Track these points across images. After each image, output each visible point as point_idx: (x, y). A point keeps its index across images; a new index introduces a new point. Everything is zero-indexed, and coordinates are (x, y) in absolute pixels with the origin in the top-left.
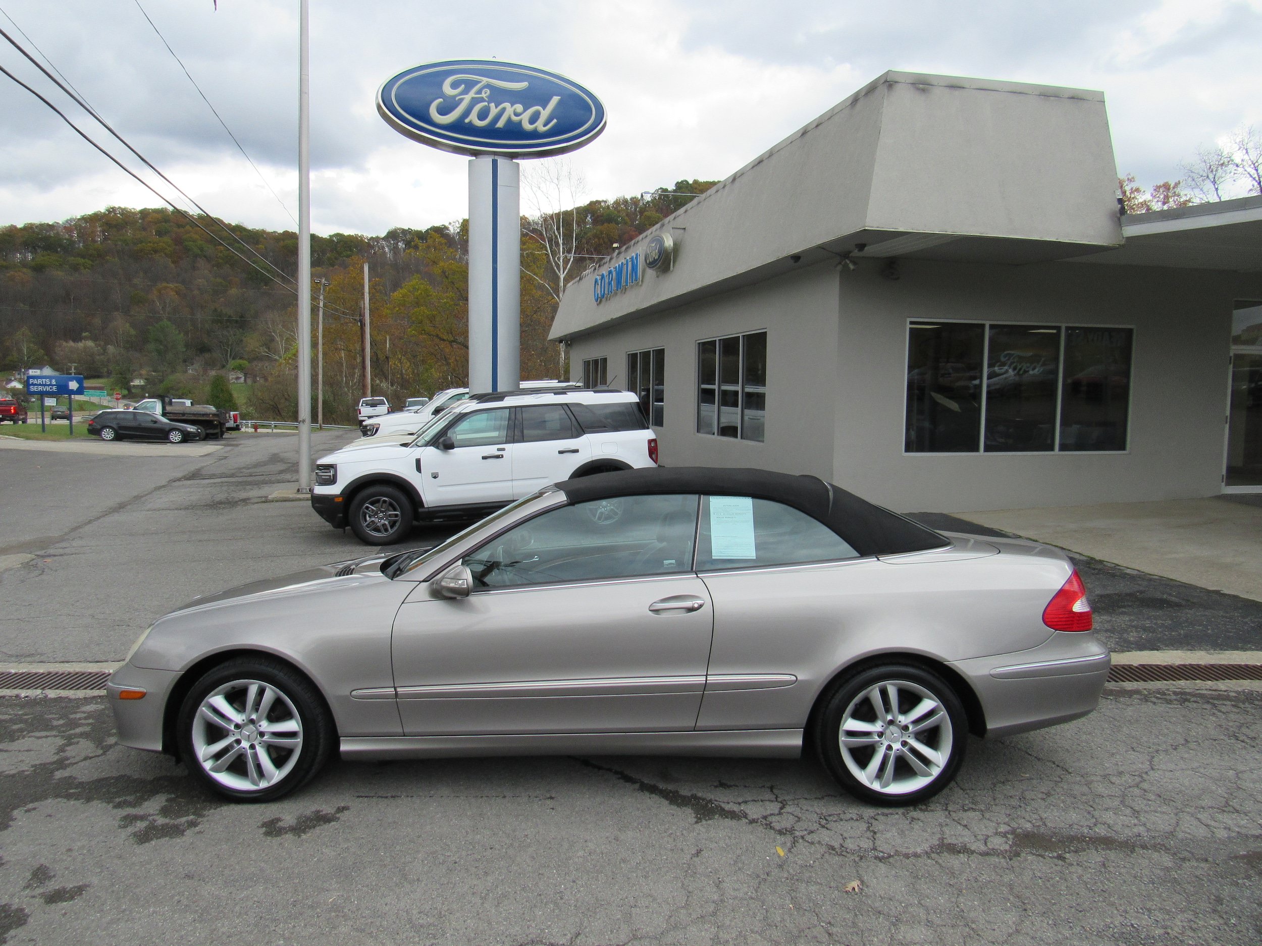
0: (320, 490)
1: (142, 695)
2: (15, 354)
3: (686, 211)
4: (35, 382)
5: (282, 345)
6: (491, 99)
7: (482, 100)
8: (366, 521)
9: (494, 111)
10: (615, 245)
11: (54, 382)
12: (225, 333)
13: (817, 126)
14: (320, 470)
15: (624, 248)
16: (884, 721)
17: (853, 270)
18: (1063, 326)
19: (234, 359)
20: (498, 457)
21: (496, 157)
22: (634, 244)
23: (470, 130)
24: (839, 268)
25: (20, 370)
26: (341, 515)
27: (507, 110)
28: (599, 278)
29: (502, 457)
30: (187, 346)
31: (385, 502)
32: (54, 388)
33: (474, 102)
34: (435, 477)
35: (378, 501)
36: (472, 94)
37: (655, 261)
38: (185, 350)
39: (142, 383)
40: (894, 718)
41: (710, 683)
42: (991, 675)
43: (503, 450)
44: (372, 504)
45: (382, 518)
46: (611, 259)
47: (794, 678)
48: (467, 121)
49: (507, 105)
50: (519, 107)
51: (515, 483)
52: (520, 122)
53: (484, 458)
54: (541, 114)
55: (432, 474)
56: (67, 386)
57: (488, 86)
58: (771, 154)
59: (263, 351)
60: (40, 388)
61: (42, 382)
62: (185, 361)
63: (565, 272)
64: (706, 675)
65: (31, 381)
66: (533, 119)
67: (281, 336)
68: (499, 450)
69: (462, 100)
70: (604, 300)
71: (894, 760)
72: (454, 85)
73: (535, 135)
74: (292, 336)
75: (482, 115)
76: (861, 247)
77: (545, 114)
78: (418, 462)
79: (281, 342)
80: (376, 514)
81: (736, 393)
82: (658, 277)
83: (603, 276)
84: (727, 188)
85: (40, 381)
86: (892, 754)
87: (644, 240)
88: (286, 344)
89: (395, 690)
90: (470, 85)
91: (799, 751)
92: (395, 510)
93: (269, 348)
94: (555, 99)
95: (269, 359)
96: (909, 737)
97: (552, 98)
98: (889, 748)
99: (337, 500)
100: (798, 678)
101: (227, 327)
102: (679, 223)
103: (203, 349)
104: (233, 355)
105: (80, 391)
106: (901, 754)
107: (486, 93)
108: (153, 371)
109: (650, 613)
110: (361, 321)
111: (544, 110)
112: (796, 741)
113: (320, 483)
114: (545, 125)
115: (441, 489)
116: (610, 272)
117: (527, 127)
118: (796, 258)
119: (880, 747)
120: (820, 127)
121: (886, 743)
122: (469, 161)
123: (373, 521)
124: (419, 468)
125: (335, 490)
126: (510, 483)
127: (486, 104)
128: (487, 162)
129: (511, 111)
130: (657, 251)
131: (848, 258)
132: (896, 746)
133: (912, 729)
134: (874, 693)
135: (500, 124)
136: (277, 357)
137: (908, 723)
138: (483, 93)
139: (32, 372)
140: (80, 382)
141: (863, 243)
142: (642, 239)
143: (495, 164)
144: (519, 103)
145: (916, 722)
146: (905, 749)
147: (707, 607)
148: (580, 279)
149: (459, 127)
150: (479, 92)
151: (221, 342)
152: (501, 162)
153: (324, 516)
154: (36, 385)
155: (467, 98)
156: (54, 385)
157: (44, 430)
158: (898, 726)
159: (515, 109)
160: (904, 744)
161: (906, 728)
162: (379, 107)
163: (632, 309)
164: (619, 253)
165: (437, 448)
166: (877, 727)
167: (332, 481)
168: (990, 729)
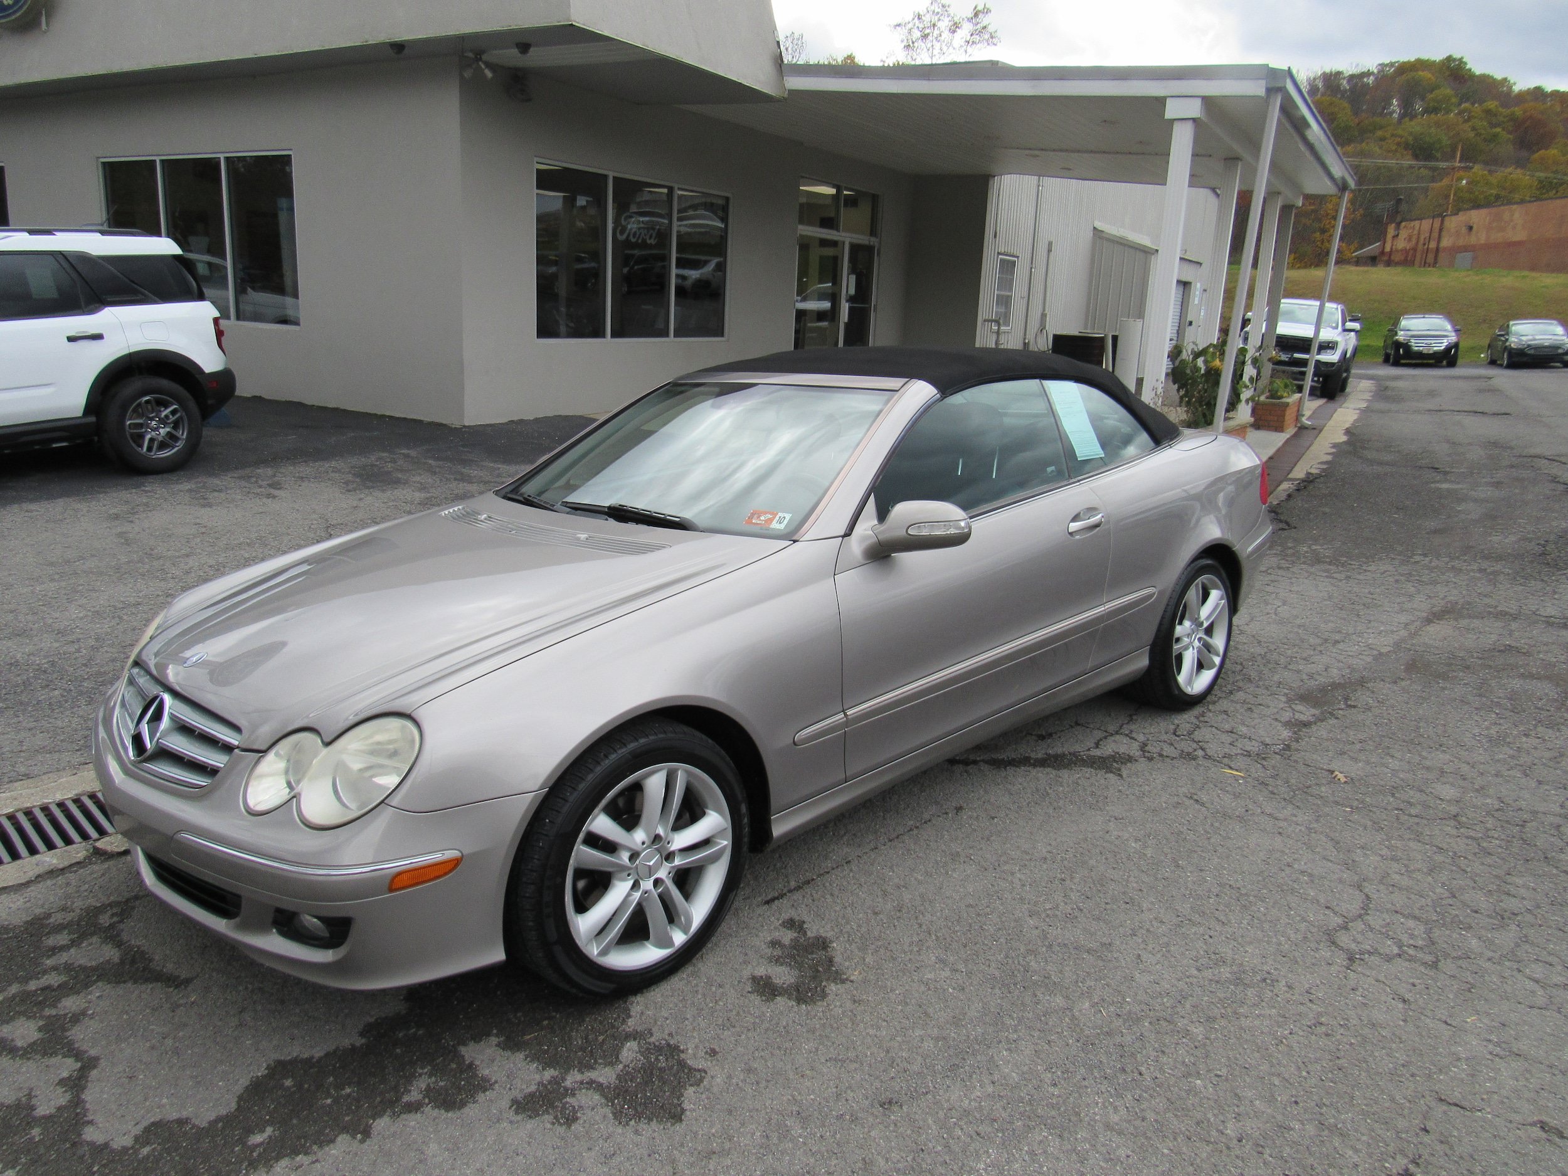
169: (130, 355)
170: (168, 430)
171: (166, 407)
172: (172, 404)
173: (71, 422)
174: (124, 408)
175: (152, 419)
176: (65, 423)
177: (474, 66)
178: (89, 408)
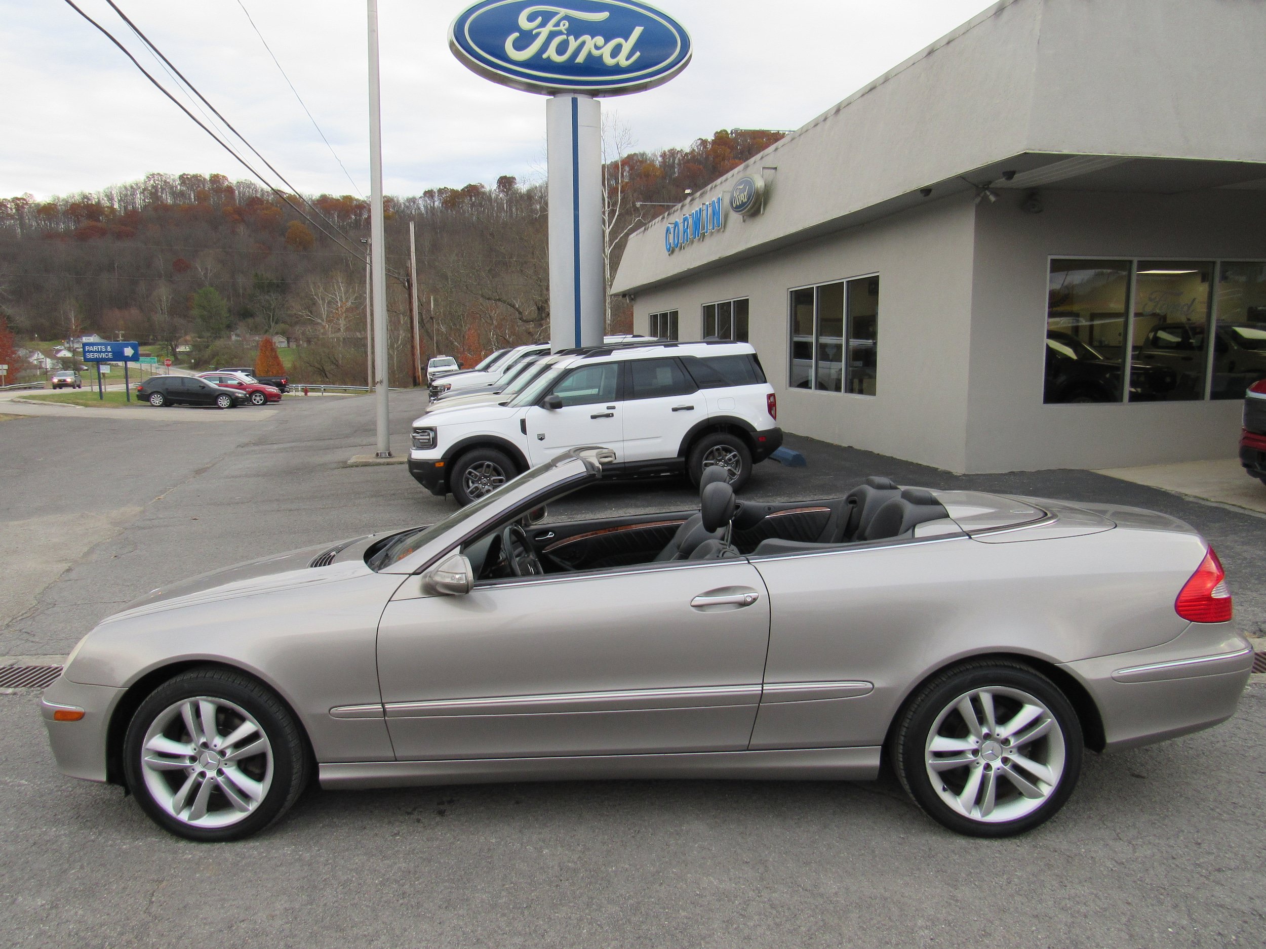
0: (419, 455)
1: (80, 716)
3: (776, 149)
4: (91, 348)
5: (324, 309)
6: (569, 32)
7: (560, 33)
8: (469, 487)
9: (573, 44)
10: (687, 191)
11: (109, 349)
12: (267, 297)
13: (948, 43)
14: (418, 433)
15: (698, 194)
16: (978, 735)
17: (994, 202)
18: (1219, 261)
19: (276, 323)
20: (608, 416)
21: (576, 96)
22: (711, 188)
23: (549, 66)
24: (978, 200)
25: (69, 339)
26: (443, 481)
27: (587, 43)
28: (671, 226)
29: (613, 414)
30: (230, 311)
31: (488, 466)
32: (110, 355)
33: (552, 35)
34: (541, 439)
35: (481, 466)
36: (550, 27)
37: (743, 204)
38: (228, 315)
39: (188, 349)
40: (990, 731)
41: (766, 693)
42: (1113, 678)
43: (613, 408)
44: (475, 468)
45: (485, 484)
46: (682, 206)
47: (869, 686)
48: (545, 56)
49: (586, 38)
50: (600, 40)
51: (626, 443)
52: (601, 57)
53: (593, 417)
54: (623, 47)
55: (538, 435)
56: (123, 352)
57: (566, 18)
58: (886, 79)
59: (305, 313)
60: (96, 355)
61: (98, 348)
62: (228, 327)
63: (611, 227)
64: (762, 684)
65: (87, 348)
66: (615, 52)
67: (323, 299)
68: (608, 408)
69: (538, 34)
70: (677, 249)
71: (995, 782)
72: (531, 18)
73: (617, 70)
74: (333, 299)
75: (561, 50)
76: (1010, 175)
77: (627, 46)
78: (523, 422)
79: (323, 305)
80: (480, 479)
81: (839, 347)
82: (744, 221)
83: (676, 225)
84: (828, 122)
85: (95, 348)
86: (992, 774)
87: (724, 184)
88: (328, 307)
89: (383, 707)
90: (547, 17)
91: (877, 773)
92: (499, 475)
93: (311, 312)
94: (638, 31)
95: (312, 322)
96: (1011, 752)
97: (635, 28)
98: (988, 767)
99: (437, 465)
100: (876, 686)
101: (268, 292)
102: (769, 161)
103: (245, 314)
104: (275, 321)
105: (135, 358)
106: (1003, 773)
107: (564, 25)
108: (199, 338)
109: (693, 609)
110: (408, 281)
111: (626, 41)
112: (872, 760)
113: (418, 447)
114: (627, 59)
115: (547, 451)
116: (685, 219)
117: (609, 61)
118: (926, 191)
119: (976, 767)
120: (952, 44)
121: (983, 762)
122: (547, 100)
123: (476, 487)
124: (524, 430)
125: (435, 454)
126: (622, 443)
127: (565, 37)
128: (567, 100)
129: (591, 45)
130: (746, 193)
131: (988, 189)
132: (997, 764)
133: (1015, 742)
134: (964, 702)
135: (580, 59)
136: (319, 321)
137: (1009, 736)
138: (561, 24)
139: (85, 339)
140: (134, 347)
141: (1012, 170)
142: (721, 183)
143: (575, 102)
144: (600, 35)
145: (1019, 733)
146: (1007, 768)
147: (762, 603)
148: (645, 229)
149: (537, 62)
150: (557, 25)
151: (263, 307)
152: (583, 100)
153: (424, 482)
154: (92, 352)
155: (545, 32)
156: (110, 352)
157: (101, 397)
158: (996, 740)
159: (596, 42)
160: (1005, 760)
161: (1006, 742)
162: (452, 45)
163: (714, 257)
164: (692, 200)
165: (543, 407)
166: (970, 743)
167: (433, 444)
168: (1110, 744)
169: (708, 419)
170: (729, 468)
171: (730, 453)
172: (734, 451)
173: (670, 461)
174: (703, 453)
175: (720, 461)
176: (665, 461)
177: (982, 195)
178: (681, 452)
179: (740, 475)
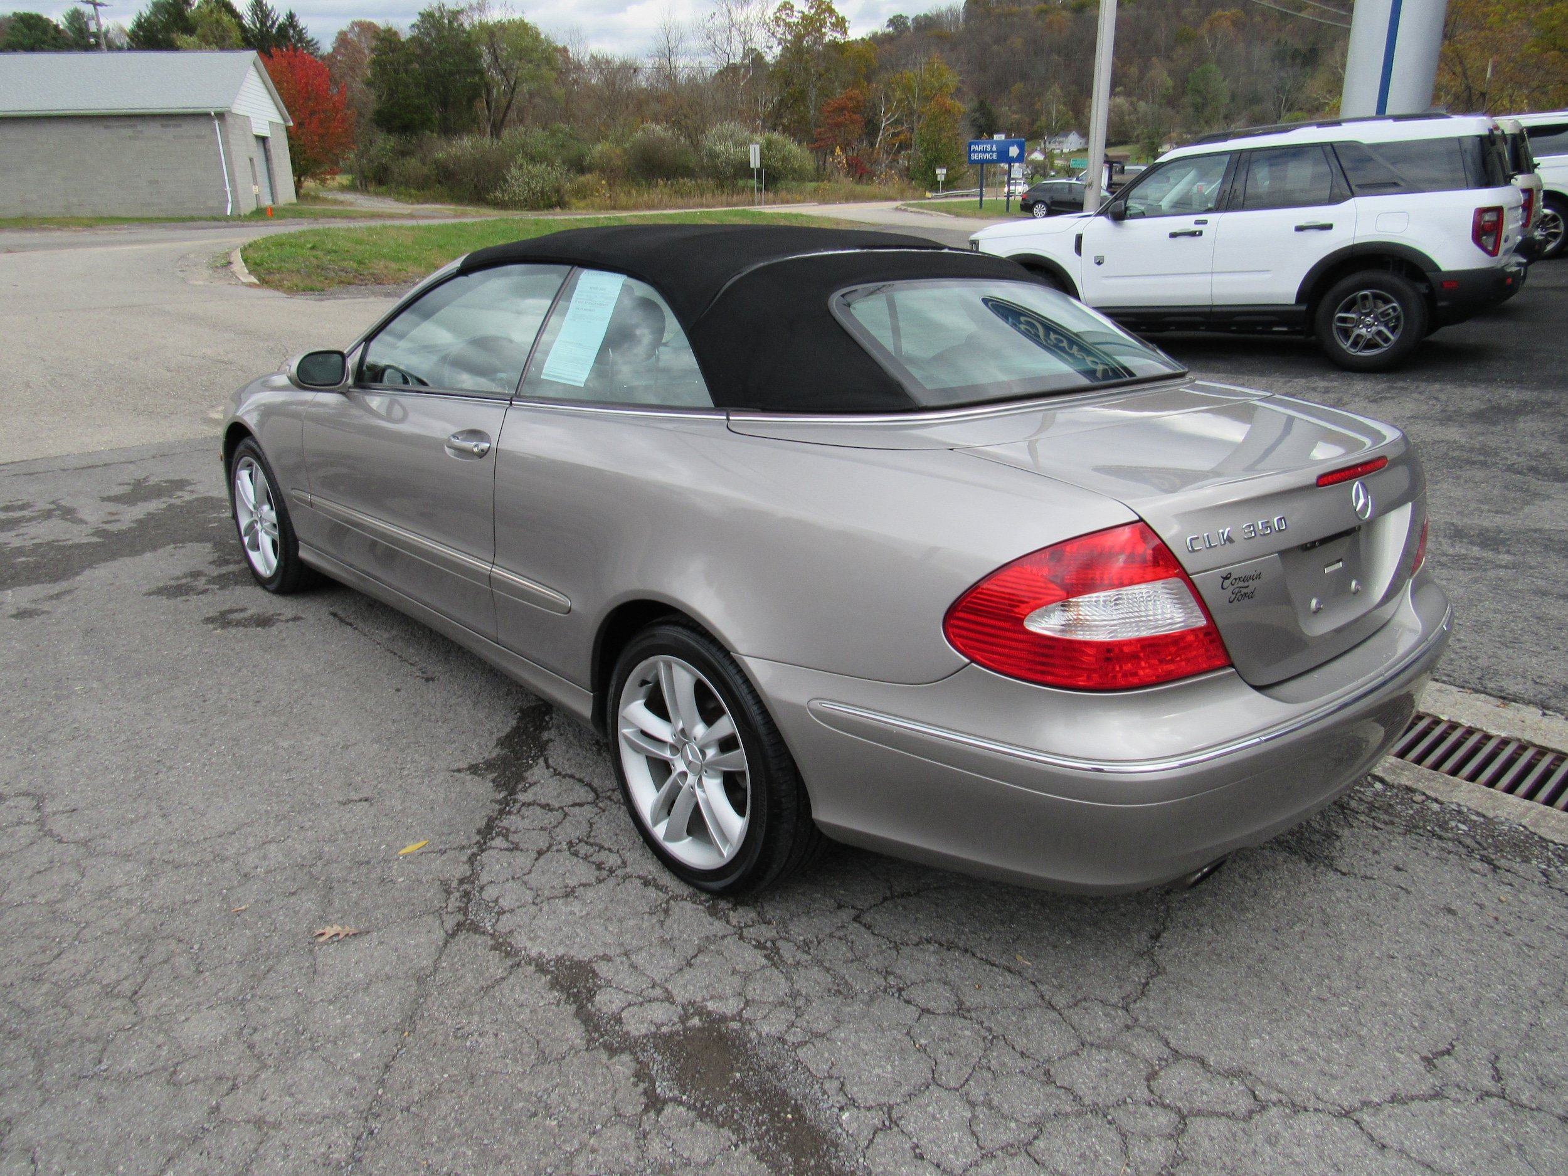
2: (1043, 118)
4: (977, 148)
11: (994, 148)
20: (1193, 234)
29: (1201, 233)
30: (1232, 95)
32: (995, 156)
34: (1099, 263)
38: (1229, 101)
41: (493, 576)
43: (1205, 222)
47: (568, 604)
51: (1216, 278)
53: (1173, 235)
55: (1096, 258)
56: (1008, 152)
60: (981, 156)
61: (984, 148)
62: (1226, 117)
64: (493, 564)
65: (973, 148)
68: (1197, 222)
78: (1079, 238)
85: (981, 148)
98: (683, 777)
100: (572, 606)
103: (1253, 100)
104: (1287, 107)
105: (1019, 159)
108: (1187, 133)
115: (1106, 281)
119: (673, 771)
121: (679, 768)
124: (1078, 249)
126: (1209, 277)
140: (1021, 147)
147: (491, 456)
151: (1274, 88)
154: (977, 152)
156: (995, 151)
157: (981, 206)
165: (1109, 217)
169: (1353, 247)
170: (1381, 328)
171: (1387, 303)
172: (1392, 301)
173: (1282, 309)
174: (1338, 301)
175: (1366, 315)
176: (1275, 309)
178: (1302, 295)
179: (1398, 342)
